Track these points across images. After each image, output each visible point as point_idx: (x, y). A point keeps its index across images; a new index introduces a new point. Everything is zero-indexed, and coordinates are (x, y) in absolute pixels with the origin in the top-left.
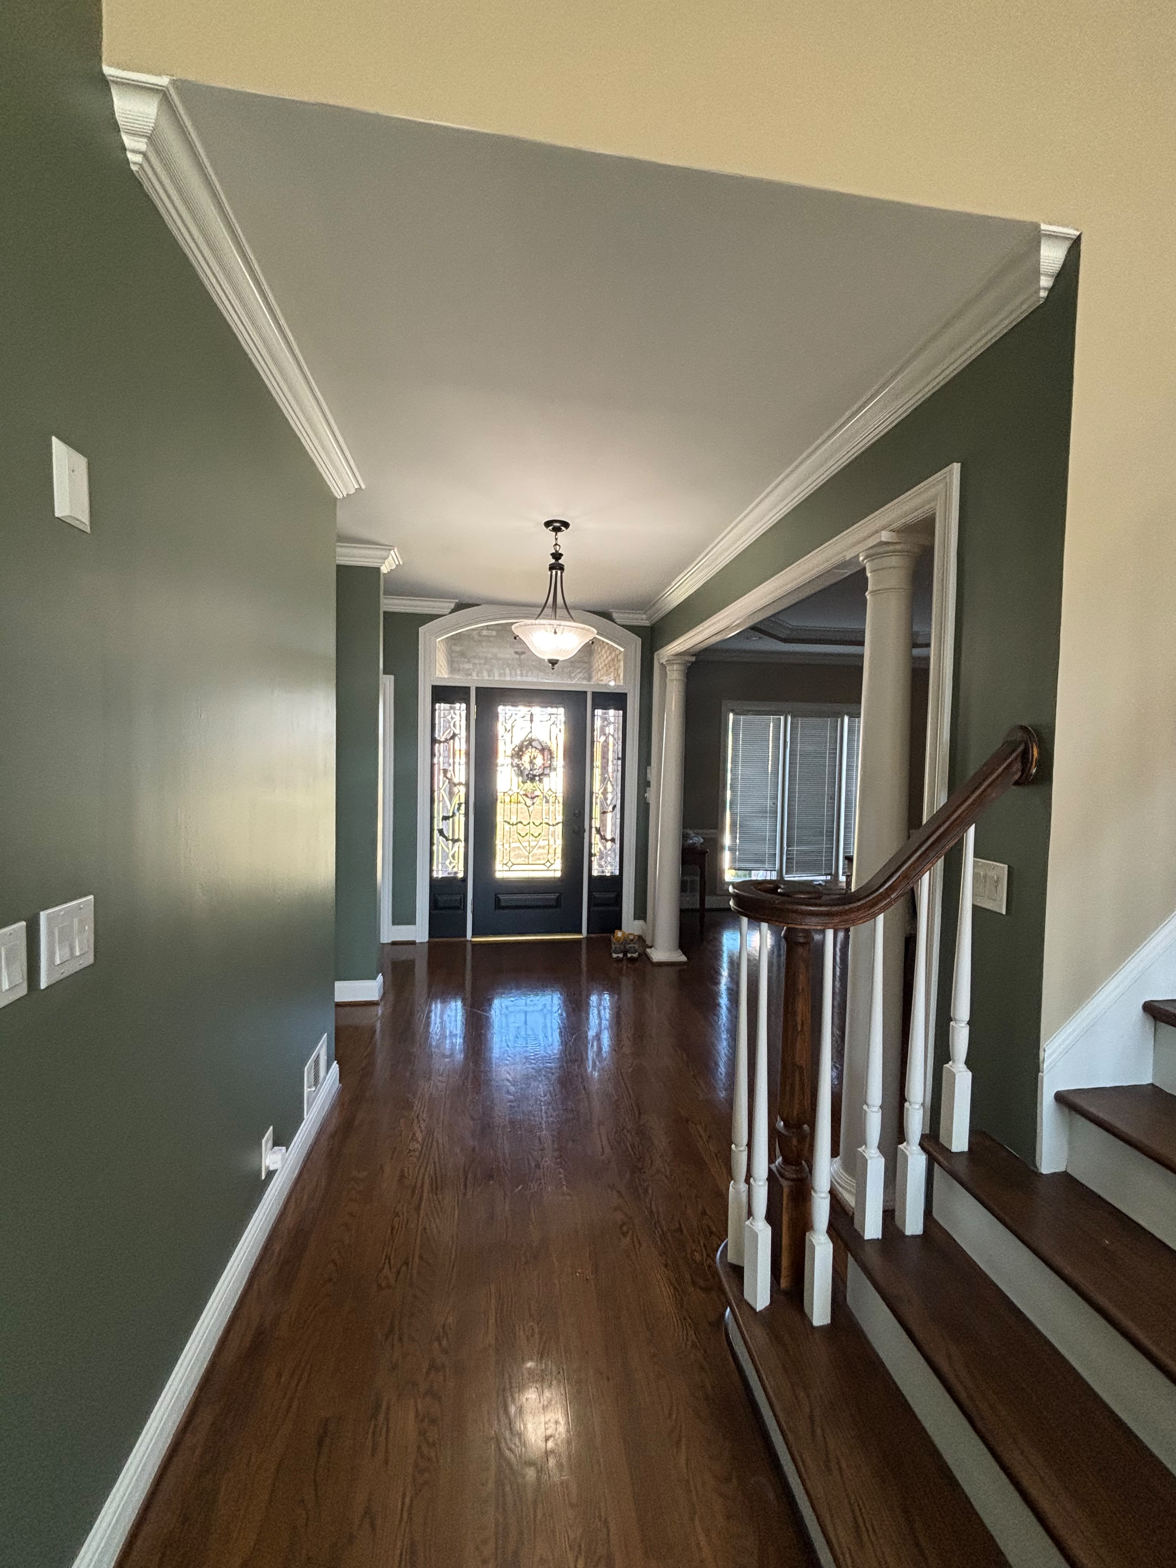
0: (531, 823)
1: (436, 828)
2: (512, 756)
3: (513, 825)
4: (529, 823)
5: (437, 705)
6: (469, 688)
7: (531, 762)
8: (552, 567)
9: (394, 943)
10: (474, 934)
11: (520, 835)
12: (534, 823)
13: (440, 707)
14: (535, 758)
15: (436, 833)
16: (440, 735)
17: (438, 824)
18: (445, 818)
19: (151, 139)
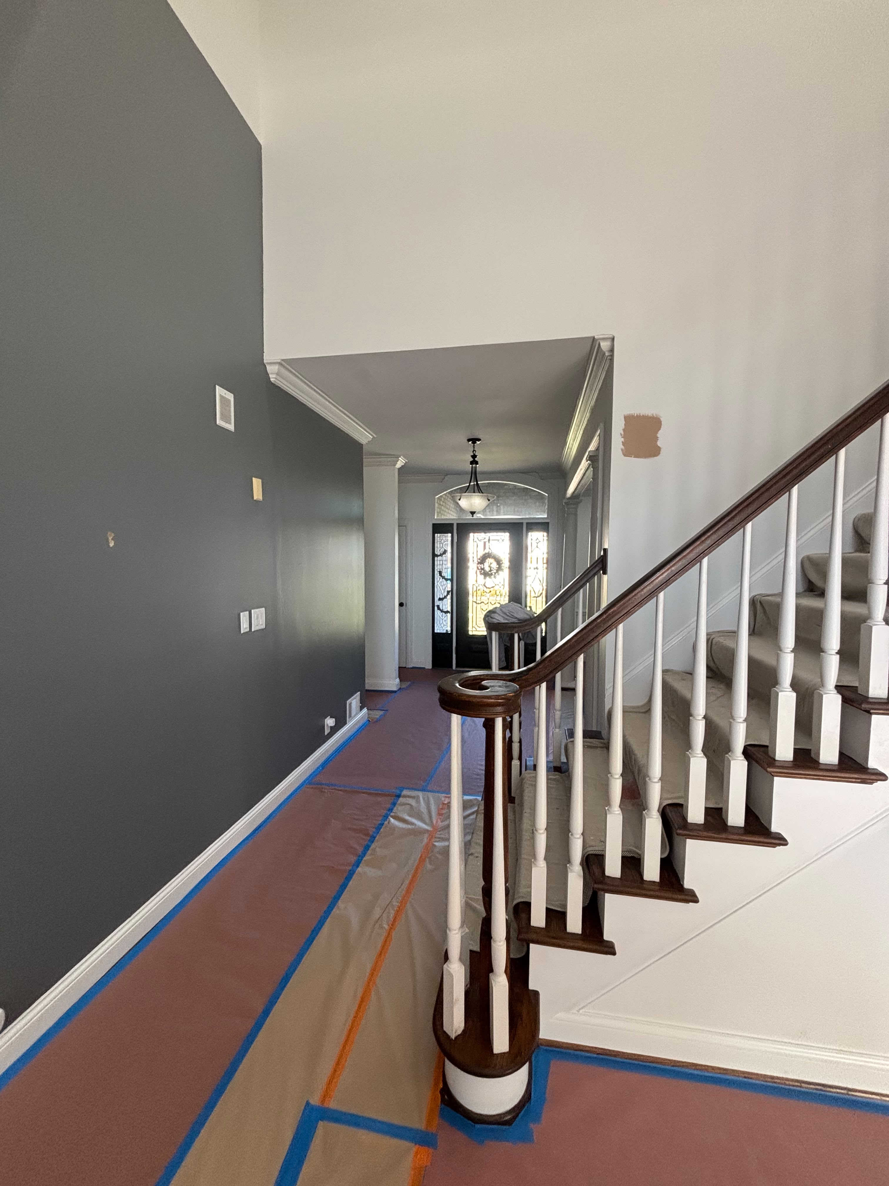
0: (489, 603)
1: (436, 604)
2: (479, 563)
3: (478, 603)
4: (488, 603)
5: (436, 535)
6: (453, 524)
7: (490, 566)
8: (472, 463)
9: (413, 668)
10: (457, 667)
11: (482, 609)
12: (491, 603)
13: (437, 536)
14: (491, 564)
15: (436, 608)
16: (437, 552)
17: (437, 602)
18: (440, 599)
19: (277, 374)
